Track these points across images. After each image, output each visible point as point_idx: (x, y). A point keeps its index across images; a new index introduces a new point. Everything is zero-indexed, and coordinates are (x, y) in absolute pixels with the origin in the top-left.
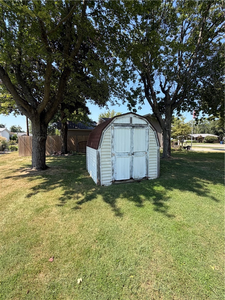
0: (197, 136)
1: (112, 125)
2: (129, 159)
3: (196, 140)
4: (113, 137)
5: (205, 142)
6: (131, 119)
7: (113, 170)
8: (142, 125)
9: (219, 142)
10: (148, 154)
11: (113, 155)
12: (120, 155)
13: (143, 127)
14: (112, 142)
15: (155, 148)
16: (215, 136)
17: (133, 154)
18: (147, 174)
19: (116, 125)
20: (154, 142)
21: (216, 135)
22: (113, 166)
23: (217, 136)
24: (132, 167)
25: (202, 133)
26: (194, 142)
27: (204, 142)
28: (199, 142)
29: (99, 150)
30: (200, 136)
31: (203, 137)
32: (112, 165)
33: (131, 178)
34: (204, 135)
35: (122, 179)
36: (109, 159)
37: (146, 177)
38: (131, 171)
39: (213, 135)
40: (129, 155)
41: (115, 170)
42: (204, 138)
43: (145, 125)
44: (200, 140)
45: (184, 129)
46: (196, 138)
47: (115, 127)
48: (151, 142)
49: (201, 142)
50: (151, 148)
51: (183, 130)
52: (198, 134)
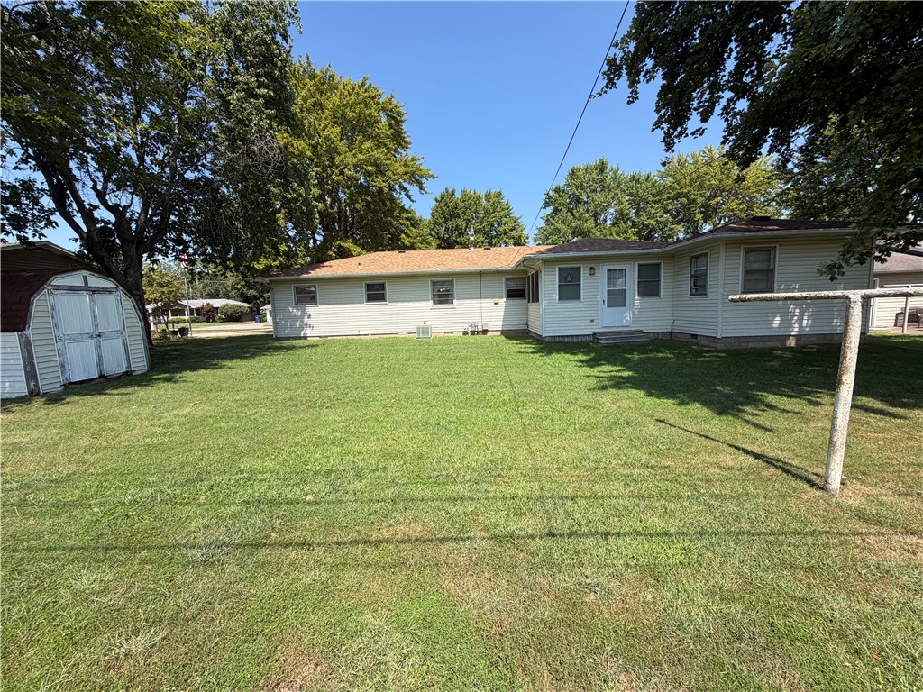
0: (200, 306)
1: (49, 288)
2: (92, 344)
3: (198, 314)
4: (53, 309)
5: (222, 321)
6: (85, 279)
7: (63, 366)
8: (107, 288)
9: (254, 319)
10: (126, 334)
11: (58, 339)
12: (73, 339)
13: (110, 292)
14: (53, 318)
15: (137, 324)
16: (243, 304)
17: (99, 336)
18: (129, 366)
19: (58, 288)
20: (133, 316)
21: (245, 301)
22: (61, 359)
23: (246, 305)
24: (100, 358)
25: (212, 296)
26: (193, 321)
27: (220, 318)
28: (208, 321)
29: (28, 332)
30: (208, 304)
31: (214, 306)
32: (59, 357)
33: (102, 376)
34: (217, 303)
35: (83, 379)
36: (51, 348)
37: (127, 372)
38: (100, 363)
39: (238, 303)
40: (92, 337)
41: (66, 366)
42: (217, 308)
43: (114, 288)
44: (208, 315)
45: (165, 290)
46: (198, 310)
47: (56, 292)
48: (128, 316)
49: (213, 321)
50: (129, 325)
51: (163, 292)
52: (201, 300)
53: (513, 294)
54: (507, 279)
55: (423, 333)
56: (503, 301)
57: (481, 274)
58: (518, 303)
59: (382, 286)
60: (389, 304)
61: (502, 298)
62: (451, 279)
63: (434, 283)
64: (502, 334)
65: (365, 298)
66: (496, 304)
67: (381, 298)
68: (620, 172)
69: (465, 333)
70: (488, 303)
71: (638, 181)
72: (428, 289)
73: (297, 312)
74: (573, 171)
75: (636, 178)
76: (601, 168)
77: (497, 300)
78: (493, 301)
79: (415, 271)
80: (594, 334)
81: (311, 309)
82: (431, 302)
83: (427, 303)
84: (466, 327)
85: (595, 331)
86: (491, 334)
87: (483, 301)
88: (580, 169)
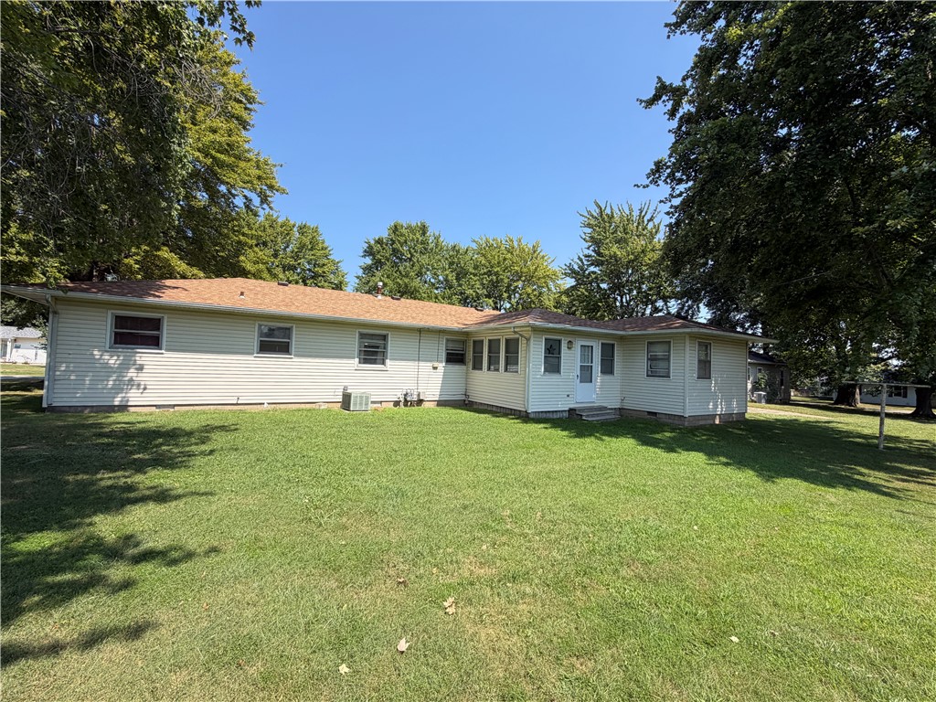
53: (454, 358)
54: (447, 340)
55: (361, 404)
56: (441, 366)
57: (421, 331)
58: (457, 368)
59: (287, 332)
60: (296, 359)
61: (441, 362)
62: (384, 332)
63: (362, 336)
64: (438, 405)
65: (256, 345)
66: (435, 368)
67: (284, 348)
68: (441, 239)
69: (397, 404)
70: (426, 366)
71: (458, 252)
72: (354, 343)
73: (113, 361)
74: (396, 226)
75: (457, 248)
76: (424, 230)
77: (436, 364)
78: (430, 364)
79: (337, 315)
80: (571, 410)
81: (146, 357)
82: (357, 360)
83: (351, 361)
84: (399, 396)
85: (572, 406)
86: (426, 405)
87: (422, 364)
88: (402, 226)
